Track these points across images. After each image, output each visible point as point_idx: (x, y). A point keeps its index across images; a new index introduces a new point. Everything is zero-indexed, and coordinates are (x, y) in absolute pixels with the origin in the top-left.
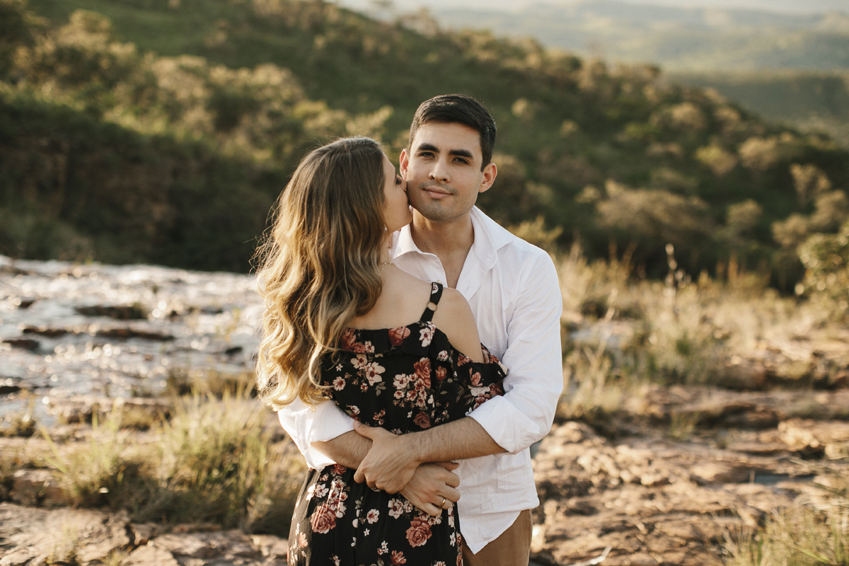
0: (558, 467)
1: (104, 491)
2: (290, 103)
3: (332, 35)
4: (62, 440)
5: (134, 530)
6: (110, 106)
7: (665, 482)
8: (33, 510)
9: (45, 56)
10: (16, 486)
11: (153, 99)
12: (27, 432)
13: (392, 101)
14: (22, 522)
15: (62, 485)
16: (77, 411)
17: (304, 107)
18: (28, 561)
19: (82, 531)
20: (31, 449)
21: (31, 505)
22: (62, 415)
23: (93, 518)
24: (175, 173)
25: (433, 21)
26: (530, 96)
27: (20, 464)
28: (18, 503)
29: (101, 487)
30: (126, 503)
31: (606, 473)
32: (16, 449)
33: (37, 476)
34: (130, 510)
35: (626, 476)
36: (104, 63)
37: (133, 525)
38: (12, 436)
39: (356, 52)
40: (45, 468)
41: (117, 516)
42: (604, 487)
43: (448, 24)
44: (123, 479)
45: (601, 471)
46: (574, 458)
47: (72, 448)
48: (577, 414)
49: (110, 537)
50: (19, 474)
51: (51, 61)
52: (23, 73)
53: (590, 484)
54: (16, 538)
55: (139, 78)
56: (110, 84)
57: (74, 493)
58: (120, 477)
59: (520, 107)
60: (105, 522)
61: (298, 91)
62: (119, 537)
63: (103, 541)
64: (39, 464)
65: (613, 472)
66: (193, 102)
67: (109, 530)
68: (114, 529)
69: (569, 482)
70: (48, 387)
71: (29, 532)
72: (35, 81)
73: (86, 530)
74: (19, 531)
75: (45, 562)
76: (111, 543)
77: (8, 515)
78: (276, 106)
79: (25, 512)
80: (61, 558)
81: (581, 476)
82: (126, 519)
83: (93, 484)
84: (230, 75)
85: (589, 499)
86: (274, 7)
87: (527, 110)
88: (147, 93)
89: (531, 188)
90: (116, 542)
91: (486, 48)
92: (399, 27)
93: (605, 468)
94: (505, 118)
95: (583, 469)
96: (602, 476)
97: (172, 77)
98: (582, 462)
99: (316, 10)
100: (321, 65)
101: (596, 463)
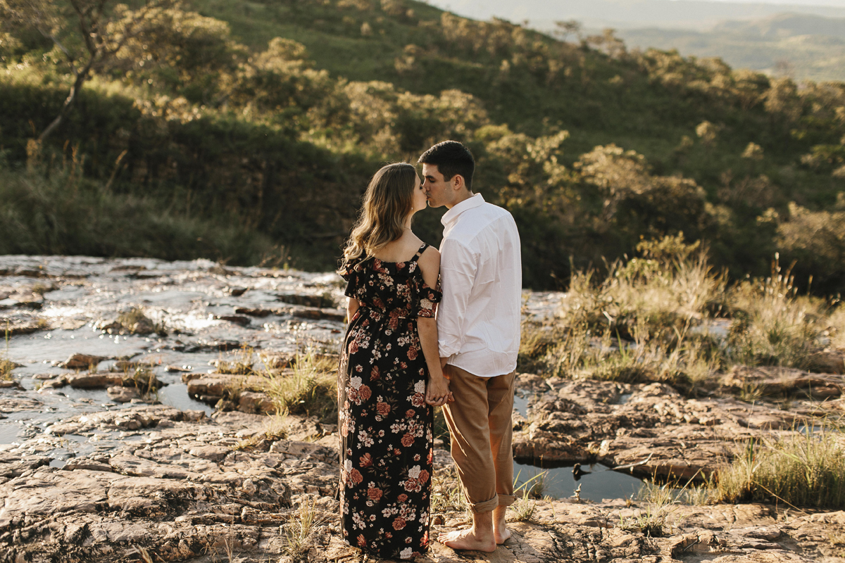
0: (637, 410)
1: (302, 402)
2: (473, 126)
3: (516, 59)
5: (322, 428)
6: (305, 128)
7: (718, 422)
8: (254, 416)
9: (246, 81)
10: (241, 402)
11: (345, 120)
12: (247, 371)
13: (571, 123)
14: (247, 422)
15: (273, 401)
16: (282, 360)
17: (488, 129)
20: (250, 380)
21: (252, 413)
22: (271, 362)
25: (619, 41)
26: (714, 119)
27: (243, 388)
28: (243, 412)
29: (301, 399)
30: (317, 412)
31: (672, 415)
32: (240, 381)
33: (255, 396)
34: (319, 416)
35: (687, 418)
36: (300, 87)
37: (321, 425)
38: (236, 374)
39: (541, 74)
40: (261, 392)
41: (311, 419)
42: (667, 423)
44: (315, 395)
45: (669, 414)
46: (651, 404)
48: (664, 378)
49: (306, 431)
50: (243, 394)
51: (251, 85)
52: (226, 98)
53: (658, 420)
55: (332, 101)
56: (304, 108)
57: (283, 404)
58: (313, 393)
59: (701, 129)
60: (302, 422)
61: (483, 113)
62: (312, 430)
63: (301, 432)
64: (256, 390)
65: (679, 415)
66: (382, 124)
67: (305, 427)
68: (309, 426)
69: (641, 418)
72: (237, 104)
73: (290, 426)
76: (306, 434)
77: (237, 418)
78: (459, 128)
81: (651, 416)
82: (317, 421)
83: (295, 398)
84: (417, 99)
85: (653, 429)
86: (461, 30)
87: (709, 130)
88: (338, 115)
89: (708, 207)
90: (309, 433)
91: (670, 69)
92: (585, 48)
93: (672, 412)
94: (686, 139)
95: (656, 412)
96: (669, 417)
97: (362, 100)
98: (656, 407)
99: (502, 33)
100: (505, 87)
101: (667, 408)
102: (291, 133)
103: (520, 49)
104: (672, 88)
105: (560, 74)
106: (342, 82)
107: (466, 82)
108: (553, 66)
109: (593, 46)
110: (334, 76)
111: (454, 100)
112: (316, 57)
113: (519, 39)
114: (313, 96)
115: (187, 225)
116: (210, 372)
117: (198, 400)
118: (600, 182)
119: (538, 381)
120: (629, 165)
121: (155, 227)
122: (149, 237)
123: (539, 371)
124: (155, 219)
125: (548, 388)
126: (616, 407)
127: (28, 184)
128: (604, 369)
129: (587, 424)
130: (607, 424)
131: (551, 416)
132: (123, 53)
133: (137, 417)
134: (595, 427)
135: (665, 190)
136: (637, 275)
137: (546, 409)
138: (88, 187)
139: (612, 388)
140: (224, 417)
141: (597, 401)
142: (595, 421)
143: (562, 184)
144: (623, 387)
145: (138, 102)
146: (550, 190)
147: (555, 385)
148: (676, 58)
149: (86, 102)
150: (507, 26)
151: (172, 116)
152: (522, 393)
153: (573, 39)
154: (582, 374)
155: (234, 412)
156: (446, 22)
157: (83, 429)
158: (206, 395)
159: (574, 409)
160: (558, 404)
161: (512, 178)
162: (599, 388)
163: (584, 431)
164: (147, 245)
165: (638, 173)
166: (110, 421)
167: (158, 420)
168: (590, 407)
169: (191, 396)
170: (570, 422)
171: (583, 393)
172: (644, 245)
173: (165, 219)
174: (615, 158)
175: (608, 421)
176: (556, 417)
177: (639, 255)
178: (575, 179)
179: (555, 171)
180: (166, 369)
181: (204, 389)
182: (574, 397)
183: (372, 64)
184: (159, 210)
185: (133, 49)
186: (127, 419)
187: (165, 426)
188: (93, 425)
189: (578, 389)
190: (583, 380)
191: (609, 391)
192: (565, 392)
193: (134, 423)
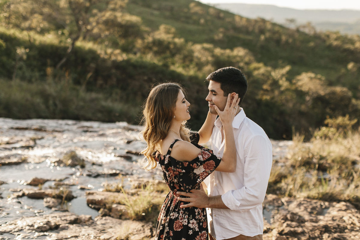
0: (333, 220)
1: (144, 214)
2: (248, 64)
3: (268, 35)
4: (133, 194)
5: (153, 230)
6: (173, 64)
8: (118, 220)
9: (148, 43)
10: (113, 211)
11: (191, 61)
13: (292, 62)
14: (113, 224)
15: (129, 211)
16: (140, 184)
17: (254, 65)
18: (110, 238)
19: (134, 229)
20: (120, 197)
21: (117, 218)
22: (134, 185)
23: (139, 225)
24: (198, 92)
25: (313, 28)
26: (356, 61)
27: (115, 202)
28: (113, 217)
29: (143, 213)
30: (152, 220)
31: (354, 224)
32: (114, 197)
33: (121, 207)
34: (153, 223)
36: (172, 46)
37: (153, 228)
38: (114, 192)
39: (278, 41)
40: (124, 205)
41: (148, 224)
42: (352, 230)
43: (319, 29)
44: (151, 210)
45: (352, 223)
46: (341, 217)
47: (135, 198)
48: (347, 199)
49: (144, 232)
50: (114, 206)
51: (151, 45)
52: (139, 50)
53: (346, 228)
54: (110, 230)
55: (185, 52)
56: (173, 55)
57: (133, 215)
58: (150, 209)
59: (350, 66)
60: (143, 226)
61: (252, 58)
62: (147, 232)
63: (141, 233)
64: (122, 203)
65: (358, 224)
66: (207, 63)
67: (144, 230)
68: (146, 229)
69: (337, 226)
70: (132, 174)
71: (115, 228)
72: (144, 53)
73: (136, 229)
74: (111, 227)
75: (116, 239)
76: (144, 234)
77: (108, 221)
78: (241, 65)
79: (114, 220)
80: (123, 238)
81: (342, 225)
82: (151, 226)
83: (140, 212)
84: (222, 51)
85: (344, 234)
86: (244, 23)
87: (354, 67)
88: (188, 59)
89: (354, 101)
90: (146, 234)
91: (336, 39)
92: (298, 31)
93: (354, 222)
94: (343, 71)
95: (344, 221)
96: (352, 225)
97: (199, 52)
98: (345, 218)
99: (261, 24)
100: (262, 47)
101: (351, 220)
102: (166, 66)
103: (269, 31)
104: (337, 48)
105: (287, 42)
106: (190, 44)
107: (245, 45)
108: (284, 38)
109: (302, 30)
110: (187, 41)
111: (240, 52)
112: (180, 33)
113: (269, 26)
114: (178, 50)
115: (118, 107)
116: (101, 190)
117: (91, 207)
118: (305, 89)
119: (277, 200)
120: (318, 81)
121: (103, 107)
122: (100, 111)
123: (278, 192)
124: (104, 103)
125: (283, 204)
126: (321, 217)
127: (47, 87)
128: (314, 193)
129: (306, 230)
130: (317, 231)
131: (285, 225)
132: (96, 31)
133: (48, 223)
134: (310, 233)
135: (334, 93)
136: (326, 137)
137: (282, 219)
138: (74, 89)
139: (318, 204)
140: (102, 220)
141: (311, 213)
142: (310, 228)
143: (287, 90)
144: (324, 204)
145: (99, 52)
146: (282, 93)
147: (287, 202)
148: (339, 35)
149: (77, 51)
150: (264, 21)
151: (113, 58)
152: (268, 208)
153: (293, 27)
154: (301, 196)
155: (107, 217)
156: (237, 19)
157: (16, 230)
158: (95, 205)
159: (298, 219)
160: (289, 216)
161: (265, 87)
162: (311, 204)
163: (305, 235)
164: (99, 115)
165: (322, 85)
166: (32, 226)
167: (60, 225)
168: (307, 217)
169: (88, 205)
170: (296, 229)
171: (302, 208)
172: (329, 121)
173: (108, 104)
174: (311, 78)
175: (318, 229)
176: (288, 225)
177: (327, 126)
178: (293, 87)
179: (284, 84)
180: (79, 187)
181: (94, 201)
182: (297, 210)
183: (205, 37)
184: (106, 99)
185: (100, 29)
186: (42, 224)
187: (64, 229)
188: (22, 227)
189: (300, 205)
190: (302, 199)
191: (317, 207)
192: (293, 207)
193: (45, 227)
